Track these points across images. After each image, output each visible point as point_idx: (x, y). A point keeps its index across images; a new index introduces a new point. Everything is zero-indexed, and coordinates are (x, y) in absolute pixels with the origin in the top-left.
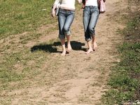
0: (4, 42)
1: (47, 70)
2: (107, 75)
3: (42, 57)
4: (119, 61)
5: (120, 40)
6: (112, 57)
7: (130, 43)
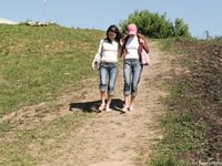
0: (16, 115)
1: (70, 151)
2: (147, 155)
3: (64, 134)
4: (161, 137)
5: (162, 111)
6: (152, 132)
7: (175, 114)
